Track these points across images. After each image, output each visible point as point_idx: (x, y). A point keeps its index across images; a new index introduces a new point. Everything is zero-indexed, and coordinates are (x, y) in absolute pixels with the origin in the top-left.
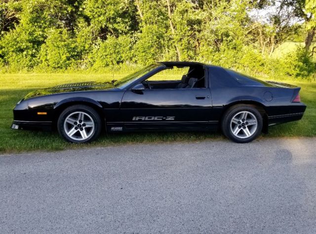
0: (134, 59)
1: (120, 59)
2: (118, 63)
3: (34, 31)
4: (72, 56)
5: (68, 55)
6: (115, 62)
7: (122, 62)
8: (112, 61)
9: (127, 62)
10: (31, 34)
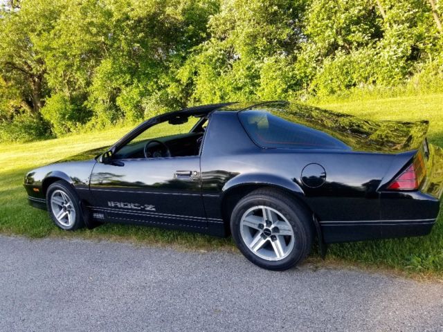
0: (371, 79)
1: (349, 82)
2: (348, 87)
3: (253, 63)
4: (290, 87)
5: (284, 86)
6: (343, 87)
7: (355, 85)
8: (339, 86)
9: (361, 85)
10: (248, 69)
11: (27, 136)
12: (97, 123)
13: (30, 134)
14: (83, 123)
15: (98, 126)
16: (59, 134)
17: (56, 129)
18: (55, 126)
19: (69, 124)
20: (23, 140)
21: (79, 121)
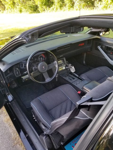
11: (30, 11)
12: (54, 8)
13: (31, 10)
14: (50, 7)
15: (55, 9)
16: (40, 11)
17: (40, 9)
18: (39, 7)
19: (44, 7)
20: (29, 12)
21: (48, 6)
